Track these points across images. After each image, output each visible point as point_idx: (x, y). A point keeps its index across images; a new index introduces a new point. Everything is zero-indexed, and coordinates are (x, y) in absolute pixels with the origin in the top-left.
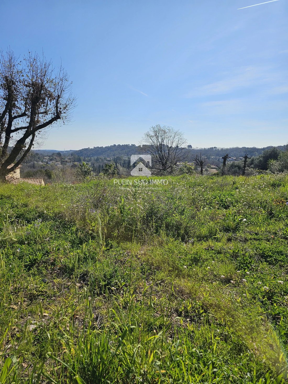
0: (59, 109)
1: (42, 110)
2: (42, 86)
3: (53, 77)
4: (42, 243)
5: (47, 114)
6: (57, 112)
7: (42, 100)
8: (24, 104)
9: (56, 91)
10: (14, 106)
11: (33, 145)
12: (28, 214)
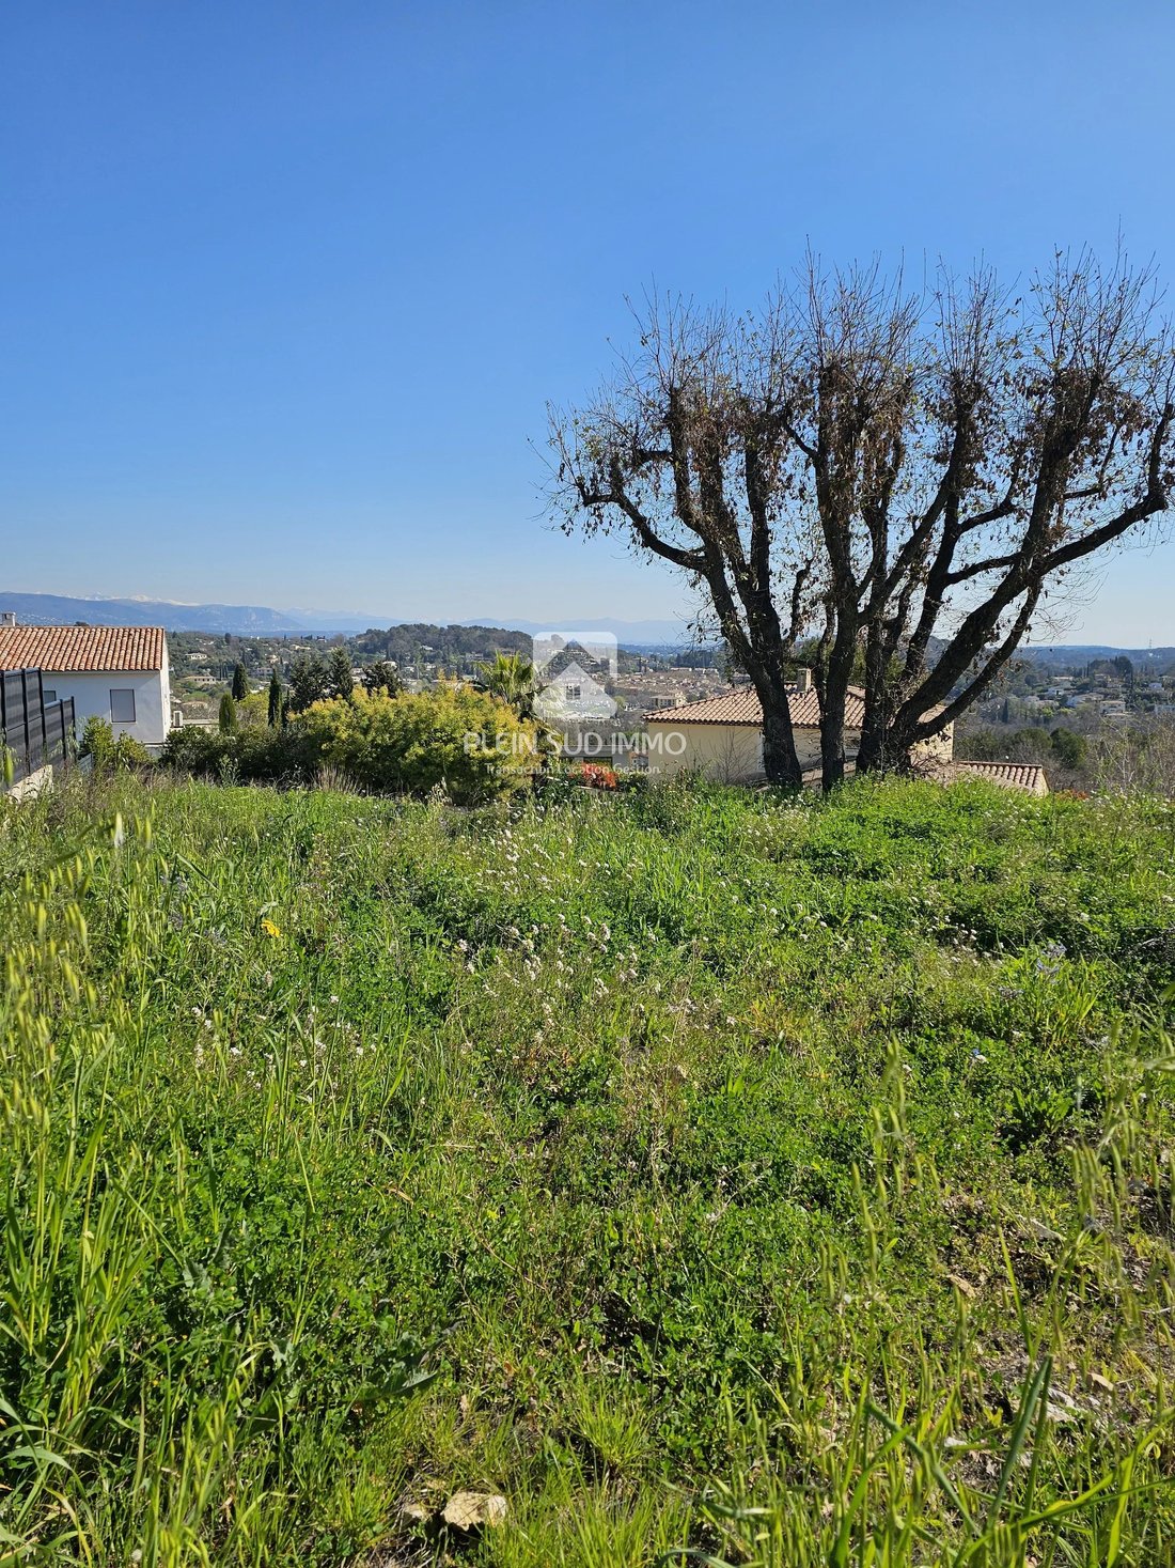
0: (1162, 468)
1: (1084, 479)
2: (1096, 380)
3: (1152, 332)
4: (1066, 1049)
5: (1105, 496)
6: (1153, 482)
7: (1088, 442)
8: (1008, 466)
9: (1160, 389)
10: (971, 479)
11: (1030, 628)
12: (1000, 911)
